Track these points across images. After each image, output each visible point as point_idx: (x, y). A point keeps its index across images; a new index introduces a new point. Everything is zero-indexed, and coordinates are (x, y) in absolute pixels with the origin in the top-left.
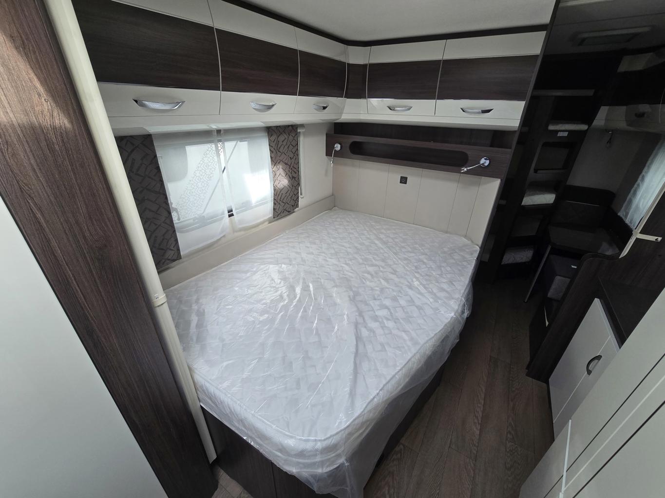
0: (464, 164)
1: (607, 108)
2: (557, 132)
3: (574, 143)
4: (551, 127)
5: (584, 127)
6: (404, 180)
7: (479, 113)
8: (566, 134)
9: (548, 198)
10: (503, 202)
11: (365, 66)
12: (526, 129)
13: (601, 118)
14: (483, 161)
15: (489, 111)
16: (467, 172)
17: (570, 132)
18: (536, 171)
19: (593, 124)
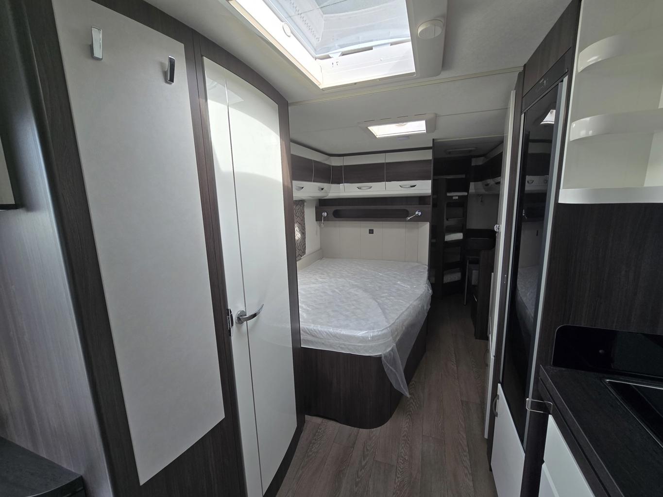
0: (408, 216)
1: (473, 183)
2: (452, 197)
3: (462, 203)
4: (449, 194)
5: (466, 194)
6: (371, 232)
7: (409, 187)
8: (457, 198)
9: (459, 236)
10: (434, 241)
11: (341, 166)
12: (435, 196)
13: (473, 187)
14: (417, 213)
15: (414, 186)
16: (410, 220)
17: (459, 196)
18: (447, 220)
19: (470, 191)
